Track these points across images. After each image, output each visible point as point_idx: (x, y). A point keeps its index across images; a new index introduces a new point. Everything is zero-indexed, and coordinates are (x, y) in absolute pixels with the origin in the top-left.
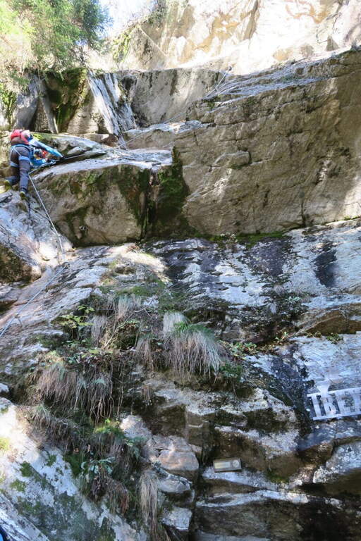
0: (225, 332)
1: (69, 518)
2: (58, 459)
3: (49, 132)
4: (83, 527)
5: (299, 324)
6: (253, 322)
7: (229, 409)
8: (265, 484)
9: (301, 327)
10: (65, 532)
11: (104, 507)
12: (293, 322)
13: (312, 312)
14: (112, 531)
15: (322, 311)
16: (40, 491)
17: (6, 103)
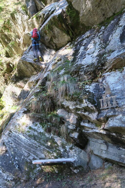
0: (80, 78)
1: (42, 137)
2: (38, 124)
3: (42, 8)
4: (45, 139)
5: (105, 68)
6: (88, 72)
7: (78, 107)
8: (95, 127)
9: (107, 68)
10: (40, 140)
11: (52, 134)
12: (103, 67)
13: (109, 61)
14: (54, 139)
15: (112, 60)
16: (34, 132)
17: (24, 10)
